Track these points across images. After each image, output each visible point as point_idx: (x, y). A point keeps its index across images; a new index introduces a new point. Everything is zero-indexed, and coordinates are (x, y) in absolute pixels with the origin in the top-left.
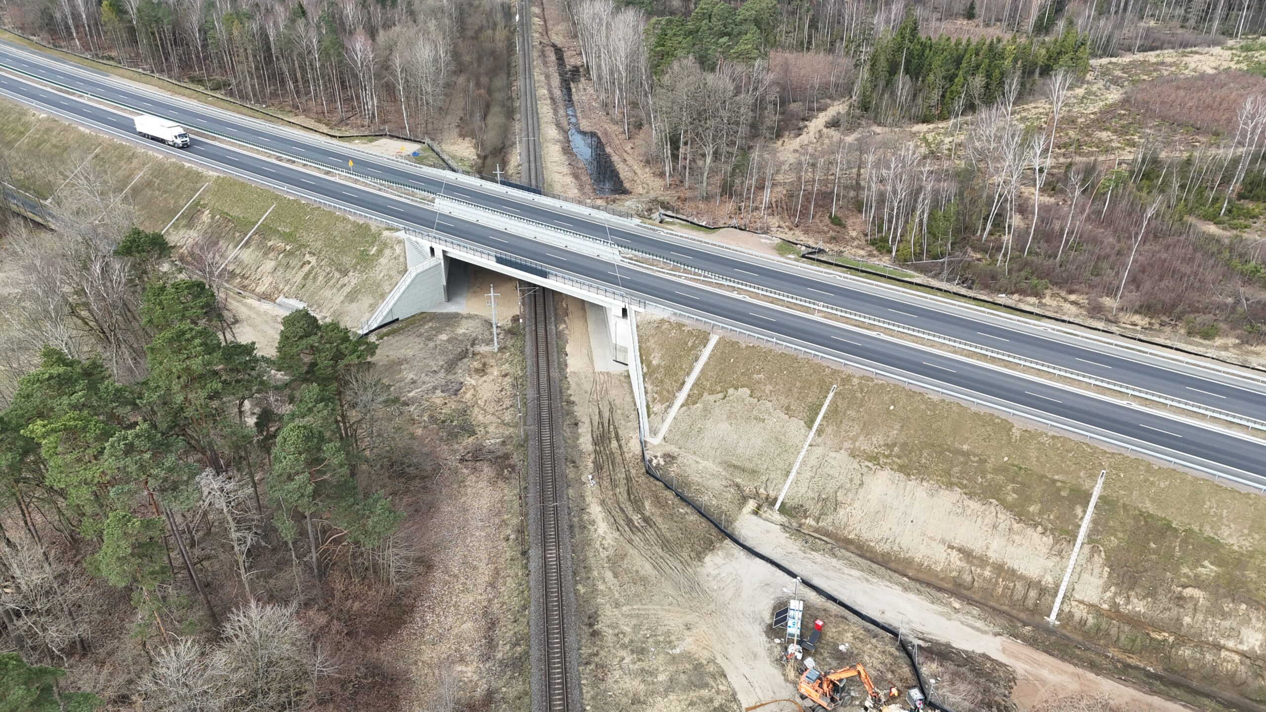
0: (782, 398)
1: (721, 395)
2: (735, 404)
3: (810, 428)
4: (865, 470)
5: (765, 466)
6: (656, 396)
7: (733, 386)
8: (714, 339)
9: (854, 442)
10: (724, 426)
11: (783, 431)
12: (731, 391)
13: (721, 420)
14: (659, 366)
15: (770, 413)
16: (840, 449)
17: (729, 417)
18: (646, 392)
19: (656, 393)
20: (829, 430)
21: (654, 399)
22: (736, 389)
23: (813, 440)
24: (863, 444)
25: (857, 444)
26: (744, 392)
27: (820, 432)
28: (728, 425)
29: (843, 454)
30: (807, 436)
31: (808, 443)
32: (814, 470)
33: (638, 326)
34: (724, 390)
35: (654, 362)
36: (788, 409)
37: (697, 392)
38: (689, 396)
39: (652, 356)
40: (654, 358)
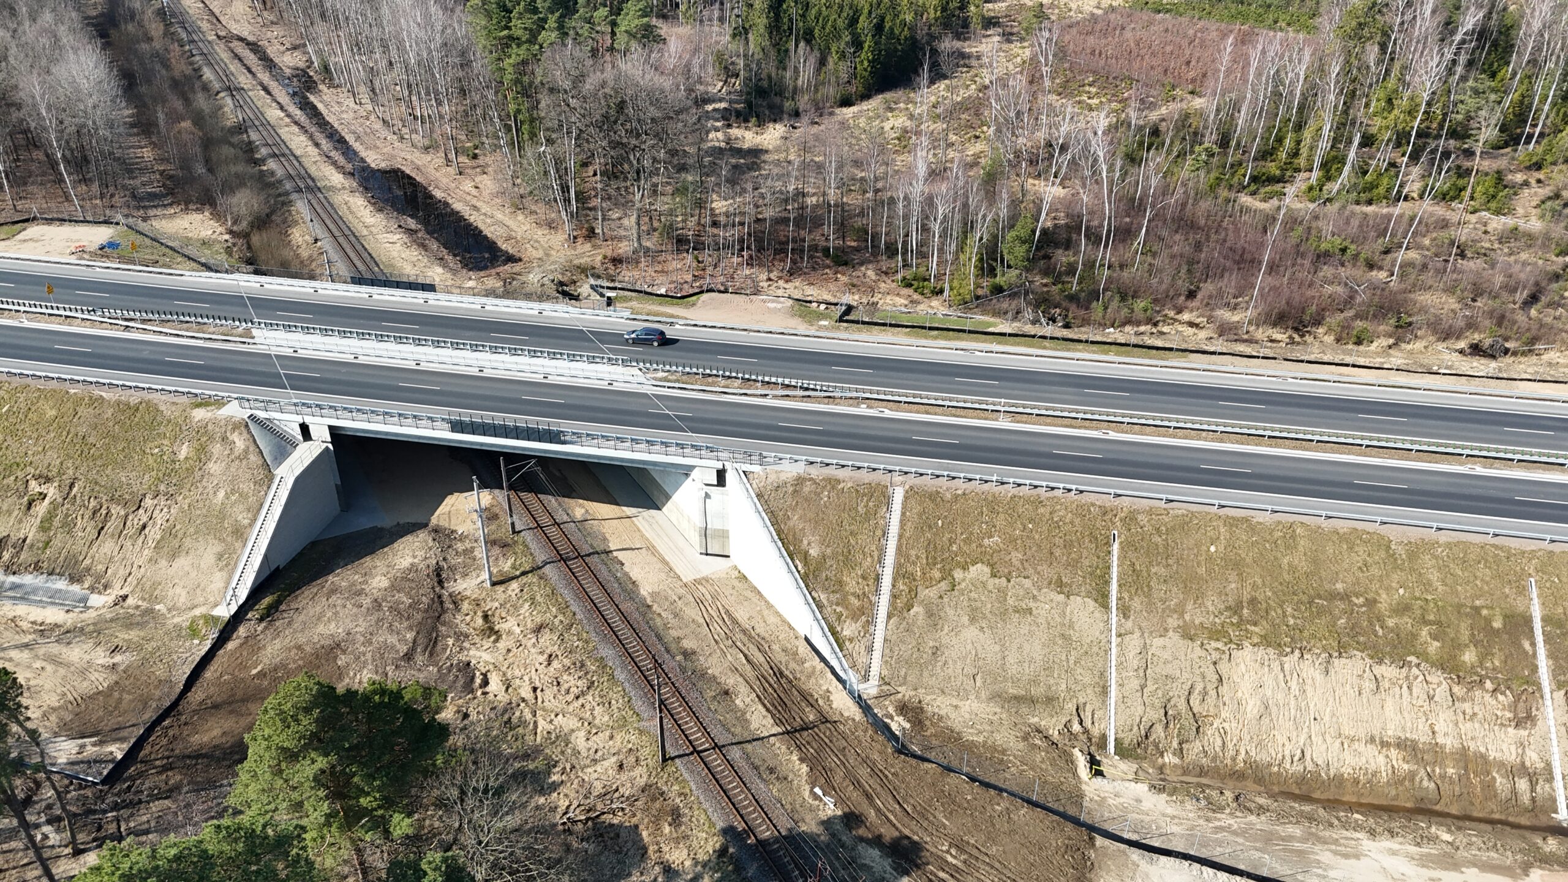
0: (1043, 568)
1: (944, 585)
2: (973, 595)
3: (1106, 606)
4: (1215, 655)
5: (1064, 686)
6: (839, 609)
7: (958, 565)
8: (898, 495)
9: (1182, 615)
10: (971, 633)
11: (1066, 622)
12: (958, 574)
13: (963, 626)
14: (823, 557)
15: (1034, 597)
16: (1166, 630)
17: (973, 620)
18: (819, 607)
19: (838, 604)
20: (1136, 604)
21: (840, 616)
22: (965, 568)
23: (1120, 625)
24: (1195, 615)
25: (1187, 617)
26: (981, 571)
27: (1125, 611)
28: (977, 632)
29: (1174, 638)
30: (1107, 622)
31: (1114, 632)
32: (1142, 674)
33: (761, 497)
34: (947, 575)
35: (814, 552)
36: (1060, 586)
37: (905, 588)
38: (894, 597)
39: (805, 542)
40: (809, 544)
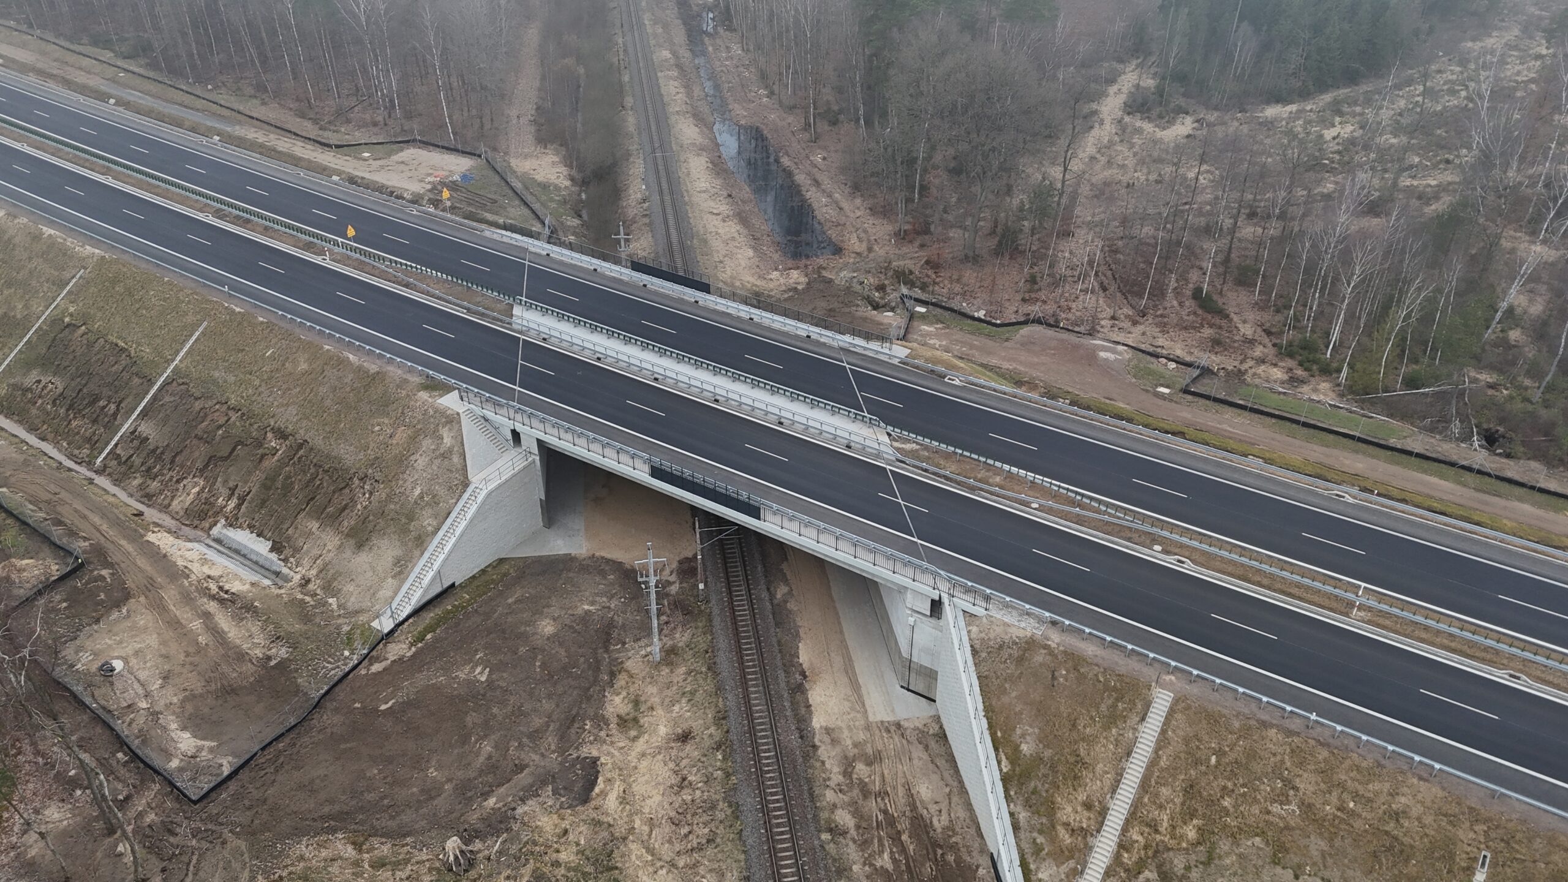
1: (1197, 852)
6: (1040, 840)
7: (1227, 830)
8: (1162, 701)
12: (1223, 843)
14: (1038, 759)
18: (1016, 827)
19: (1040, 832)
21: (1038, 850)
22: (1234, 838)
33: (975, 652)
34: (1205, 839)
35: (1026, 749)
37: (1140, 838)
38: (1123, 846)
39: (1018, 732)
40: (1023, 736)
